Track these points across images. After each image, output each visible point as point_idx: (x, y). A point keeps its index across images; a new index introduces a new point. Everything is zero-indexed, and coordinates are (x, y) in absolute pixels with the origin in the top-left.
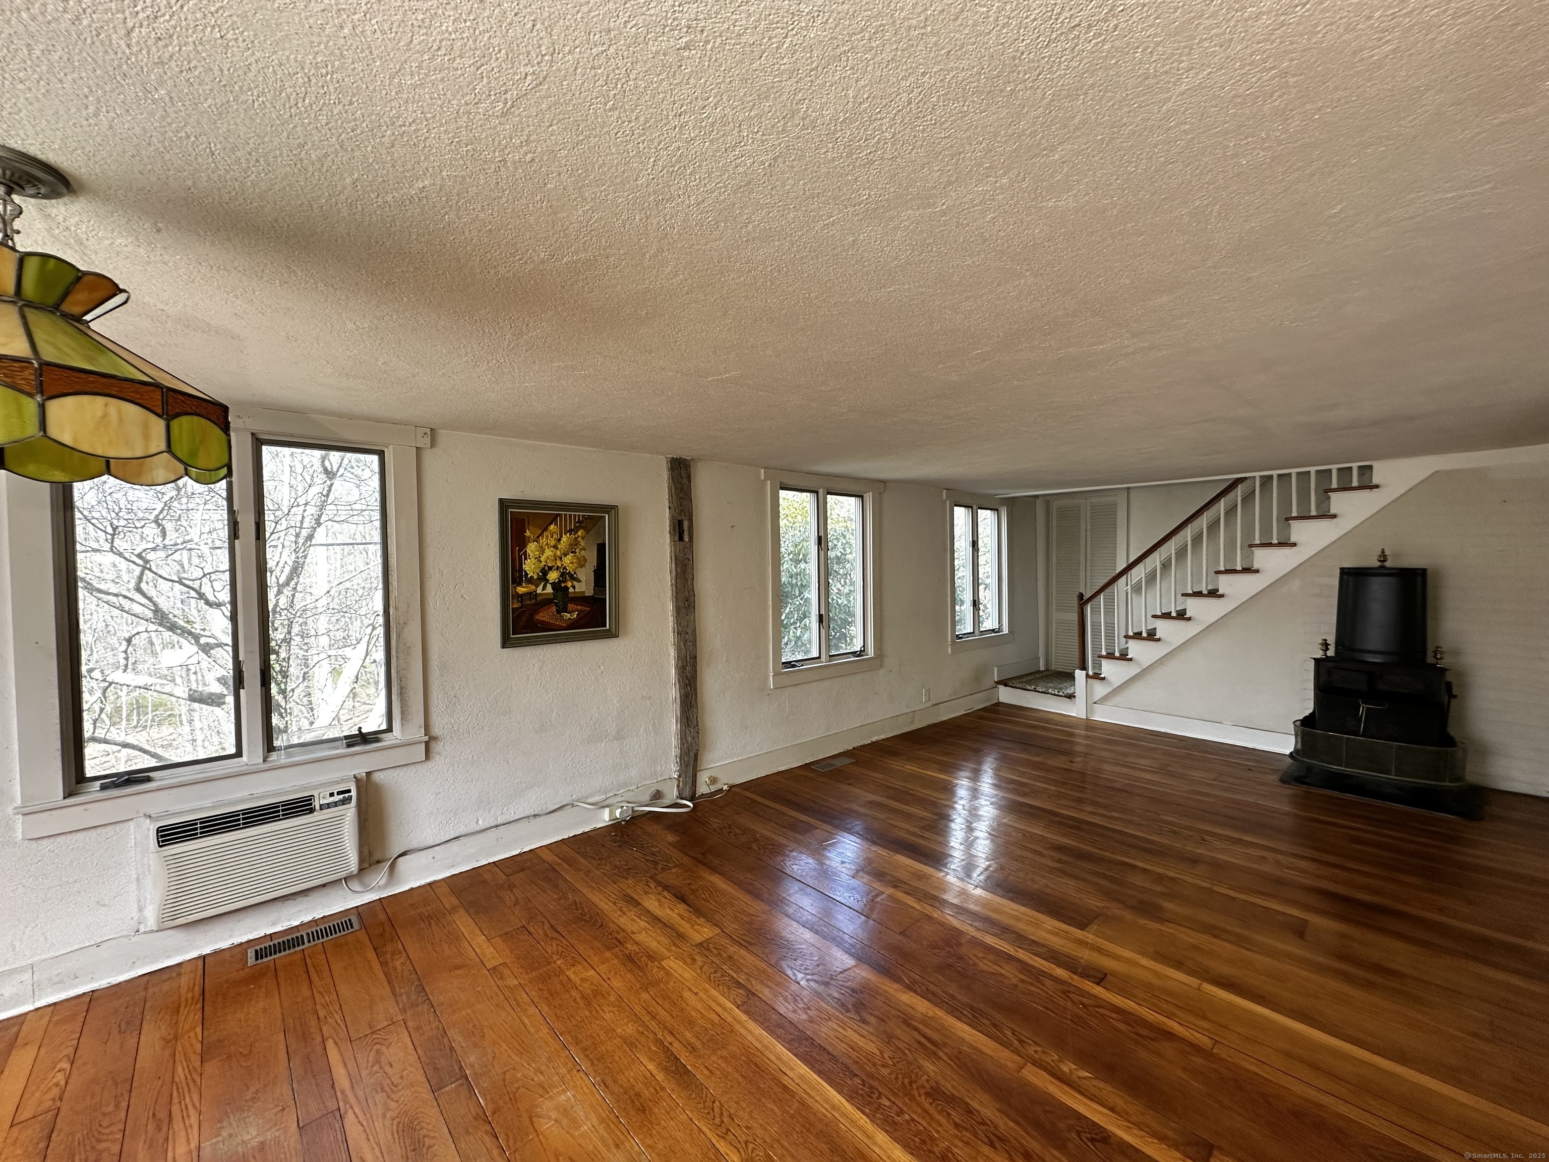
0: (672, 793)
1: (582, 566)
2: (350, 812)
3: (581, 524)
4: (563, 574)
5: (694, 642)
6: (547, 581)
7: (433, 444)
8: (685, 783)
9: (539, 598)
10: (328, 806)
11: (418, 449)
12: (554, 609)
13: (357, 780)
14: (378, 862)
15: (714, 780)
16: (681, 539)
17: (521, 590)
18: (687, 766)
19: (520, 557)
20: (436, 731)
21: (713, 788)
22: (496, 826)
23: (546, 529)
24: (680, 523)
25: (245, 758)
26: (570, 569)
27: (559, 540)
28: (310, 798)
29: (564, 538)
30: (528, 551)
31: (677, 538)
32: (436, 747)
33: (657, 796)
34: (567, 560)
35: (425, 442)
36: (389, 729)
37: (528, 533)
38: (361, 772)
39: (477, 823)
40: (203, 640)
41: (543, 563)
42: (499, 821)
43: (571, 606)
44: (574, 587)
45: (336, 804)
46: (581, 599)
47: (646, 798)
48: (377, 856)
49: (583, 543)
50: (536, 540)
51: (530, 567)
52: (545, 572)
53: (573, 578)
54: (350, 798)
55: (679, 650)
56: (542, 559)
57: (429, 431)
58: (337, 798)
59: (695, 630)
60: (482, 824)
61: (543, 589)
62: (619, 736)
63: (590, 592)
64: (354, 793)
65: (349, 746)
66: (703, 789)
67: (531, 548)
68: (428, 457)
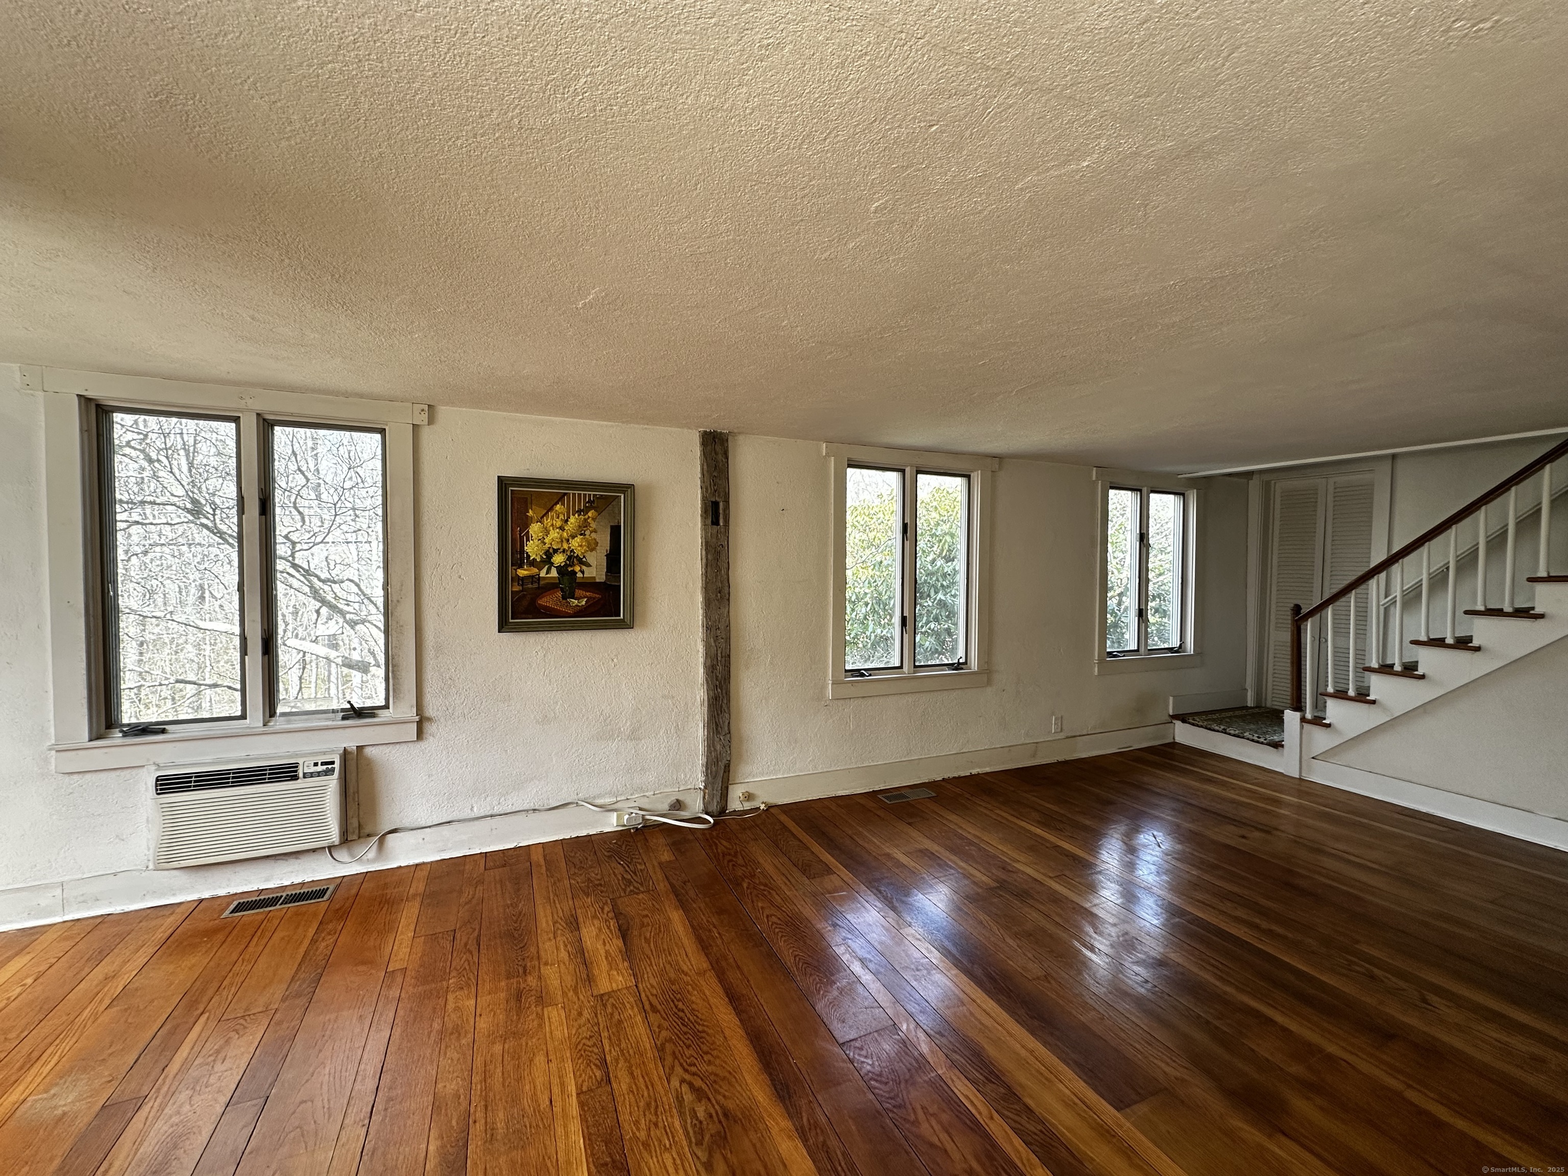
0: (696, 805)
1: (592, 550)
2: (332, 783)
3: (591, 504)
4: (569, 558)
5: (728, 640)
6: (552, 564)
7: (431, 421)
8: (712, 797)
9: (542, 583)
10: (312, 775)
11: (415, 426)
12: (559, 594)
13: (345, 754)
14: (369, 836)
15: (749, 797)
16: (715, 522)
17: (522, 573)
18: (715, 778)
19: (521, 538)
20: (430, 712)
21: (748, 806)
22: (492, 816)
23: (551, 509)
24: (715, 505)
26: (578, 552)
27: (566, 521)
28: (295, 766)
29: (572, 520)
30: (531, 532)
31: (709, 521)
32: (429, 728)
33: (678, 805)
34: (575, 543)
35: (422, 419)
36: (386, 707)
37: (530, 513)
38: (352, 745)
39: (472, 809)
40: (348, 616)
41: (547, 546)
42: (496, 810)
43: (578, 592)
44: (583, 572)
45: (319, 774)
46: (590, 585)
47: (664, 807)
48: (367, 830)
49: (593, 525)
50: (540, 521)
51: (533, 549)
52: (549, 554)
53: (581, 562)
54: (333, 770)
55: (707, 647)
56: (546, 540)
57: (426, 408)
58: (320, 768)
59: (728, 626)
60: (477, 812)
61: (547, 573)
62: (634, 736)
63: (601, 577)
64: (337, 766)
65: (344, 718)
66: (735, 804)
67: (535, 529)
68: (427, 434)
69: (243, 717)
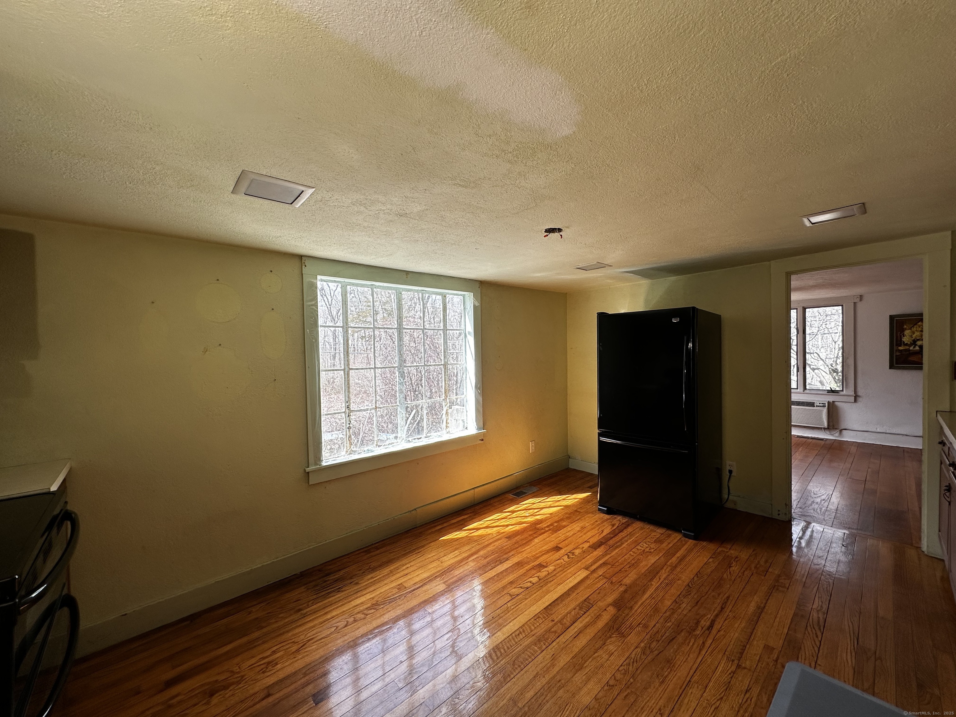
2: (825, 410)
6: (916, 345)
7: (861, 300)
9: (911, 352)
10: (819, 406)
11: (855, 303)
13: (829, 402)
14: (836, 429)
17: (900, 348)
19: (901, 336)
20: (859, 393)
22: (885, 433)
23: (916, 324)
25: (798, 390)
28: (814, 403)
30: (905, 333)
32: (859, 399)
35: (857, 300)
36: (842, 391)
37: (905, 327)
38: (831, 400)
39: (877, 429)
40: (812, 367)
41: (914, 338)
42: (888, 432)
45: (821, 406)
48: (836, 427)
50: (910, 329)
51: (906, 340)
52: (915, 341)
54: (825, 406)
56: (913, 336)
57: (859, 296)
58: (821, 405)
60: (878, 430)
61: (914, 348)
64: (826, 405)
65: (828, 392)
67: (907, 332)
68: (860, 305)
69: (797, 389)
